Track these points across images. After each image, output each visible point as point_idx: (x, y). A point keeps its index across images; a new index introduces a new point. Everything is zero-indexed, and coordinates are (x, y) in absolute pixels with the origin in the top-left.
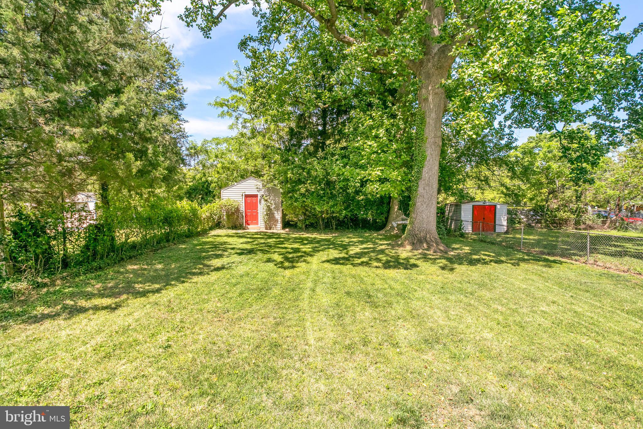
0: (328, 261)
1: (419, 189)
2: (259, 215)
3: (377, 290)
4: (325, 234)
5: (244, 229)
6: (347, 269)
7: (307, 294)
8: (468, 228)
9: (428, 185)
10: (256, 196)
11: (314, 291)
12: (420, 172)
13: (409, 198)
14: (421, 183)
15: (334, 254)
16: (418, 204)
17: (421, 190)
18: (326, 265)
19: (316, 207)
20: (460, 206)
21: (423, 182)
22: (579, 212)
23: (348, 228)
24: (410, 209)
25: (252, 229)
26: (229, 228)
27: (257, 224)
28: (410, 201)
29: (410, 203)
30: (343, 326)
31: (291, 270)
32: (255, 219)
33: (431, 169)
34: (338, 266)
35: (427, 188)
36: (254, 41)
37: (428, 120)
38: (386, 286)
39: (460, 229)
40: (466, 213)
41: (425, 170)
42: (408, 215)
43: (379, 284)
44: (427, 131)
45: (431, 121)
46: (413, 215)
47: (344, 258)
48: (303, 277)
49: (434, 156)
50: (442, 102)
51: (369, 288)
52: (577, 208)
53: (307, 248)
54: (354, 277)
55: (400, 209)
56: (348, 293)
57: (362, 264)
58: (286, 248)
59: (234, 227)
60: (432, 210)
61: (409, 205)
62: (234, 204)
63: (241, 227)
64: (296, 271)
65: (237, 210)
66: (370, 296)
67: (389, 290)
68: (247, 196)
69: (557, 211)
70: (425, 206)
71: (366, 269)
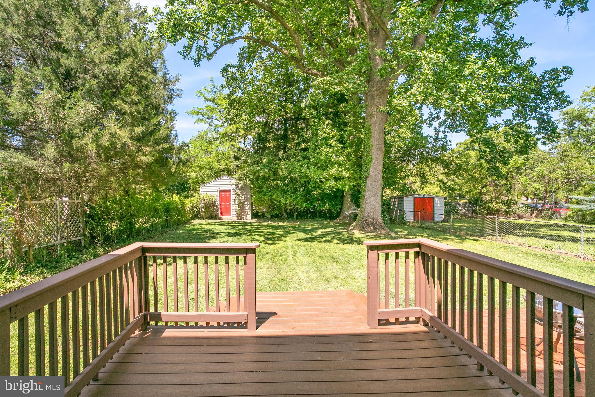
0: (299, 240)
1: (367, 185)
2: (232, 207)
3: (339, 255)
4: (289, 222)
5: (219, 219)
6: (314, 244)
7: (290, 257)
8: (410, 217)
9: (374, 181)
10: (229, 191)
11: (295, 256)
12: (367, 172)
13: (359, 192)
14: (369, 180)
15: (302, 235)
16: (367, 197)
17: (368, 185)
18: (298, 242)
19: (281, 200)
20: (403, 198)
21: (370, 180)
22: (509, 204)
23: (307, 218)
24: (360, 200)
25: (226, 218)
26: (206, 218)
27: (230, 214)
28: (360, 194)
29: (360, 195)
30: (321, 272)
31: (273, 246)
32: (228, 211)
33: (376, 169)
34: (307, 243)
35: (373, 184)
36: (234, 67)
37: (373, 131)
38: (345, 253)
39: (403, 218)
40: (409, 204)
41: (372, 170)
42: (358, 206)
43: (339, 252)
44: (372, 139)
45: (376, 132)
46: (362, 205)
47: (310, 238)
48: (283, 249)
49: (378, 159)
50: (384, 117)
51: (333, 254)
52: (508, 200)
53: (279, 232)
54: (321, 249)
55: (352, 201)
56: (319, 257)
57: (325, 241)
58: (263, 232)
59: (211, 218)
60: (378, 201)
61: (359, 198)
62: (212, 198)
63: (217, 217)
64: (277, 245)
65: (214, 203)
66: (334, 259)
67: (347, 255)
68: (221, 191)
69: (490, 203)
70: (372, 198)
71: (329, 244)
